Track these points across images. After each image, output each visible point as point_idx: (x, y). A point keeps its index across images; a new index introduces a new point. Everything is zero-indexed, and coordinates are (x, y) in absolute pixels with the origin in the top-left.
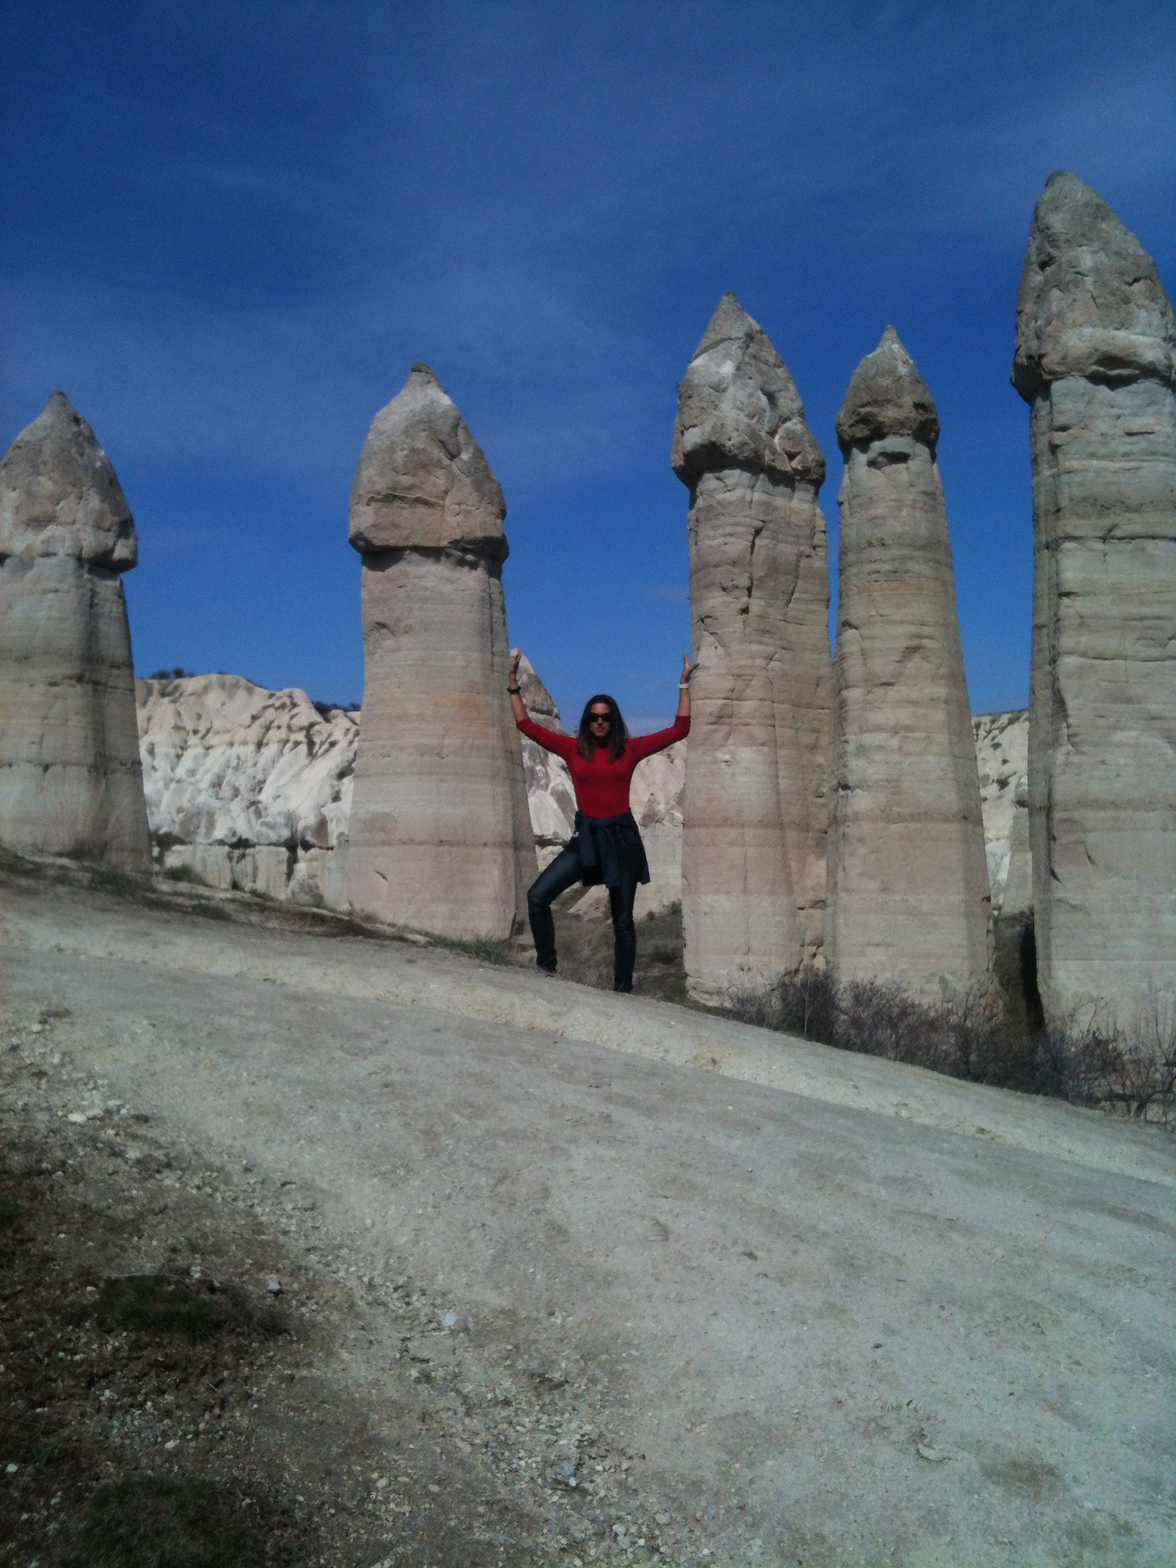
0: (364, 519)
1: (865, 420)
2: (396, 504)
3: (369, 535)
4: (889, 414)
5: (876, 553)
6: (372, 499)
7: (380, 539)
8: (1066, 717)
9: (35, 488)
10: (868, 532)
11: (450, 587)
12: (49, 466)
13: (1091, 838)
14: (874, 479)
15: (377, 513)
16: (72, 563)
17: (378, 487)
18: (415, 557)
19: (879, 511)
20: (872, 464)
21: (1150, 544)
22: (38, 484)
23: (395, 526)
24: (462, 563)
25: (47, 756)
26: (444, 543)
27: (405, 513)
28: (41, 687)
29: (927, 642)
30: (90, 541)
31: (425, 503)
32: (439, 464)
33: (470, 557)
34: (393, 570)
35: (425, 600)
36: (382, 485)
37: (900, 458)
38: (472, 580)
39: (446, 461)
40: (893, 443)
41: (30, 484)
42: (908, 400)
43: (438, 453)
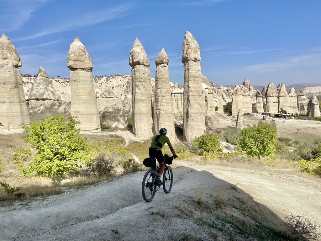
0: (71, 63)
1: (161, 61)
2: (77, 61)
3: (72, 66)
4: (164, 61)
5: (163, 79)
6: (73, 60)
7: (74, 67)
8: (190, 103)
9: (3, 52)
10: (161, 76)
11: (86, 75)
12: (6, 49)
13: (193, 118)
14: (161, 69)
15: (74, 62)
16: (12, 67)
17: (74, 58)
18: (80, 69)
19: (163, 74)
20: (161, 67)
21: (198, 82)
22: (4, 51)
23: (77, 65)
24: (87, 71)
25: (11, 101)
26: (85, 68)
27: (78, 63)
28: (8, 89)
29: (168, 91)
30: (15, 63)
31: (82, 61)
32: (83, 55)
33: (89, 70)
34: (76, 71)
35: (82, 77)
36: (75, 58)
37: (165, 66)
38: (89, 74)
39: (84, 55)
40: (165, 65)
41: (2, 51)
42: (167, 59)
43: (83, 54)
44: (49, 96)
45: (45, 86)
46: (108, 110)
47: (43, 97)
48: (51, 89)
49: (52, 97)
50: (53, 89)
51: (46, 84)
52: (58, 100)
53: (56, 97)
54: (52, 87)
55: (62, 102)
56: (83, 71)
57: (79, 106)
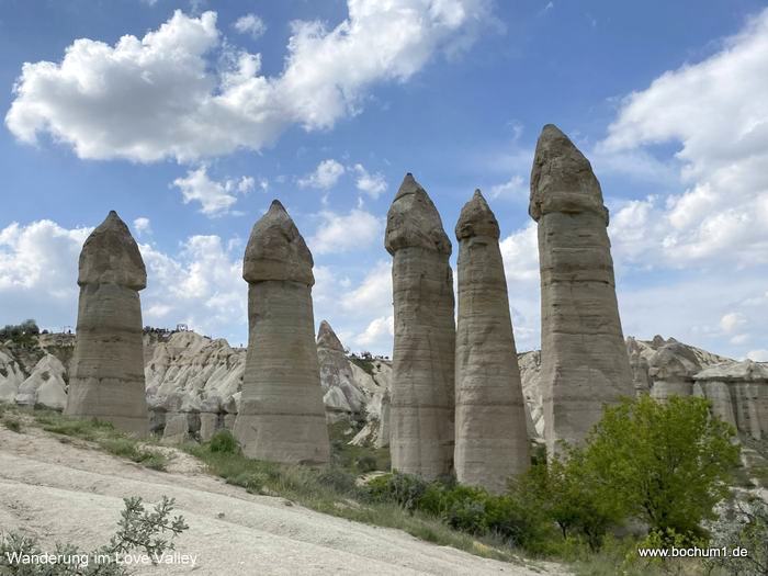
1: (467, 229)
2: (265, 261)
3: (252, 275)
4: (478, 226)
6: (253, 259)
7: (256, 276)
12: (107, 244)
14: (471, 254)
15: (256, 265)
16: (117, 287)
17: (256, 254)
18: (273, 284)
20: (471, 248)
21: (591, 284)
24: (293, 287)
25: (101, 374)
26: (286, 278)
27: (269, 265)
29: (496, 325)
31: (277, 261)
32: (284, 244)
35: (277, 303)
36: (258, 253)
37: (483, 245)
39: (287, 243)
40: (480, 239)
42: (486, 221)
44: (334, 400)
48: (345, 381)
49: (342, 403)
50: (350, 380)
51: (331, 367)
52: (356, 413)
53: (355, 402)
54: (347, 376)
55: (368, 419)
56: (283, 287)
57: (260, 389)
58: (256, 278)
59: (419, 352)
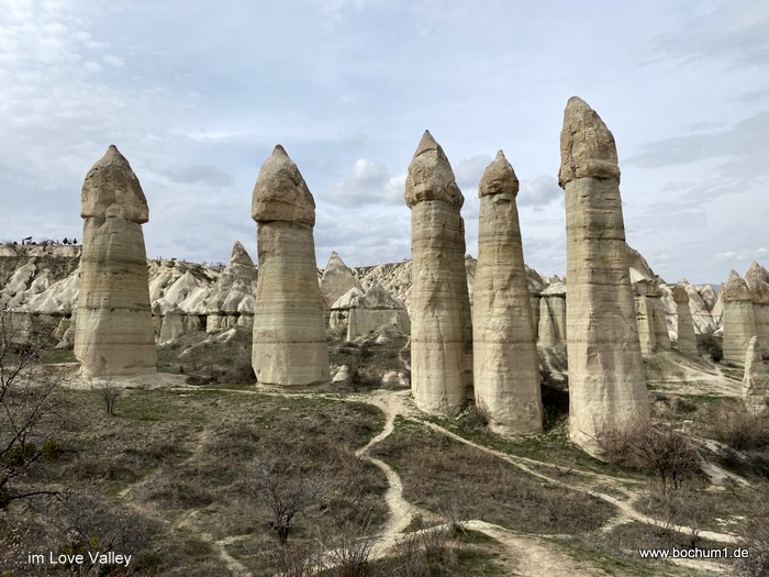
0: (260, 209)
1: (495, 186)
2: (274, 203)
3: (262, 215)
4: (505, 184)
5: (499, 238)
6: (264, 200)
12: (112, 178)
14: (496, 209)
15: (266, 206)
16: (123, 221)
17: (267, 196)
18: (282, 224)
19: (500, 221)
20: (495, 203)
22: (107, 186)
23: (274, 211)
24: (300, 227)
25: (113, 305)
26: (294, 219)
27: (278, 207)
28: (109, 275)
30: (131, 211)
31: (287, 203)
37: (507, 201)
39: (294, 187)
40: (505, 196)
41: (103, 185)
43: (290, 183)
44: (249, 306)
45: (242, 284)
46: (376, 338)
47: (236, 308)
51: (245, 279)
56: (290, 227)
57: (273, 320)
58: (266, 218)
59: (442, 294)
